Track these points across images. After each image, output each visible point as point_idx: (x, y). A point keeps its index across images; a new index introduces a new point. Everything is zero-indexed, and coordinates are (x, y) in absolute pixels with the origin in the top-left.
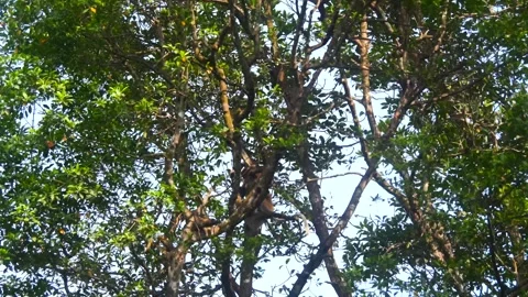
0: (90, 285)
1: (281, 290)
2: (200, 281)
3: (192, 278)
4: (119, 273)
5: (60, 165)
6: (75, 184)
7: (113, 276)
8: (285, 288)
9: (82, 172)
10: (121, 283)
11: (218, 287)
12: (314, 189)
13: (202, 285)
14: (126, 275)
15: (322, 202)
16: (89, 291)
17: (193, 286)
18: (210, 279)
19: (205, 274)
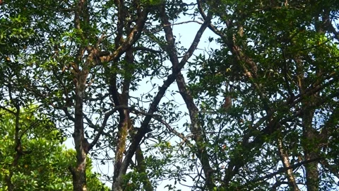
0: (24, 94)
1: (147, 97)
2: (95, 92)
3: (90, 89)
4: (42, 87)
5: (7, 16)
6: (17, 28)
7: (38, 88)
8: (149, 95)
9: (22, 20)
10: (44, 93)
11: (106, 95)
12: (169, 32)
13: (96, 94)
14: (47, 88)
15: (174, 40)
16: (24, 98)
17: (91, 95)
18: (101, 90)
19: (98, 87)
